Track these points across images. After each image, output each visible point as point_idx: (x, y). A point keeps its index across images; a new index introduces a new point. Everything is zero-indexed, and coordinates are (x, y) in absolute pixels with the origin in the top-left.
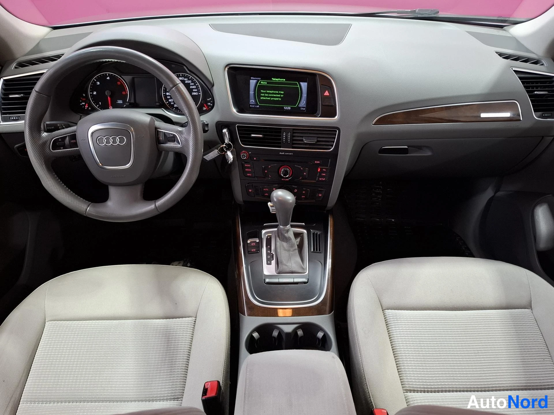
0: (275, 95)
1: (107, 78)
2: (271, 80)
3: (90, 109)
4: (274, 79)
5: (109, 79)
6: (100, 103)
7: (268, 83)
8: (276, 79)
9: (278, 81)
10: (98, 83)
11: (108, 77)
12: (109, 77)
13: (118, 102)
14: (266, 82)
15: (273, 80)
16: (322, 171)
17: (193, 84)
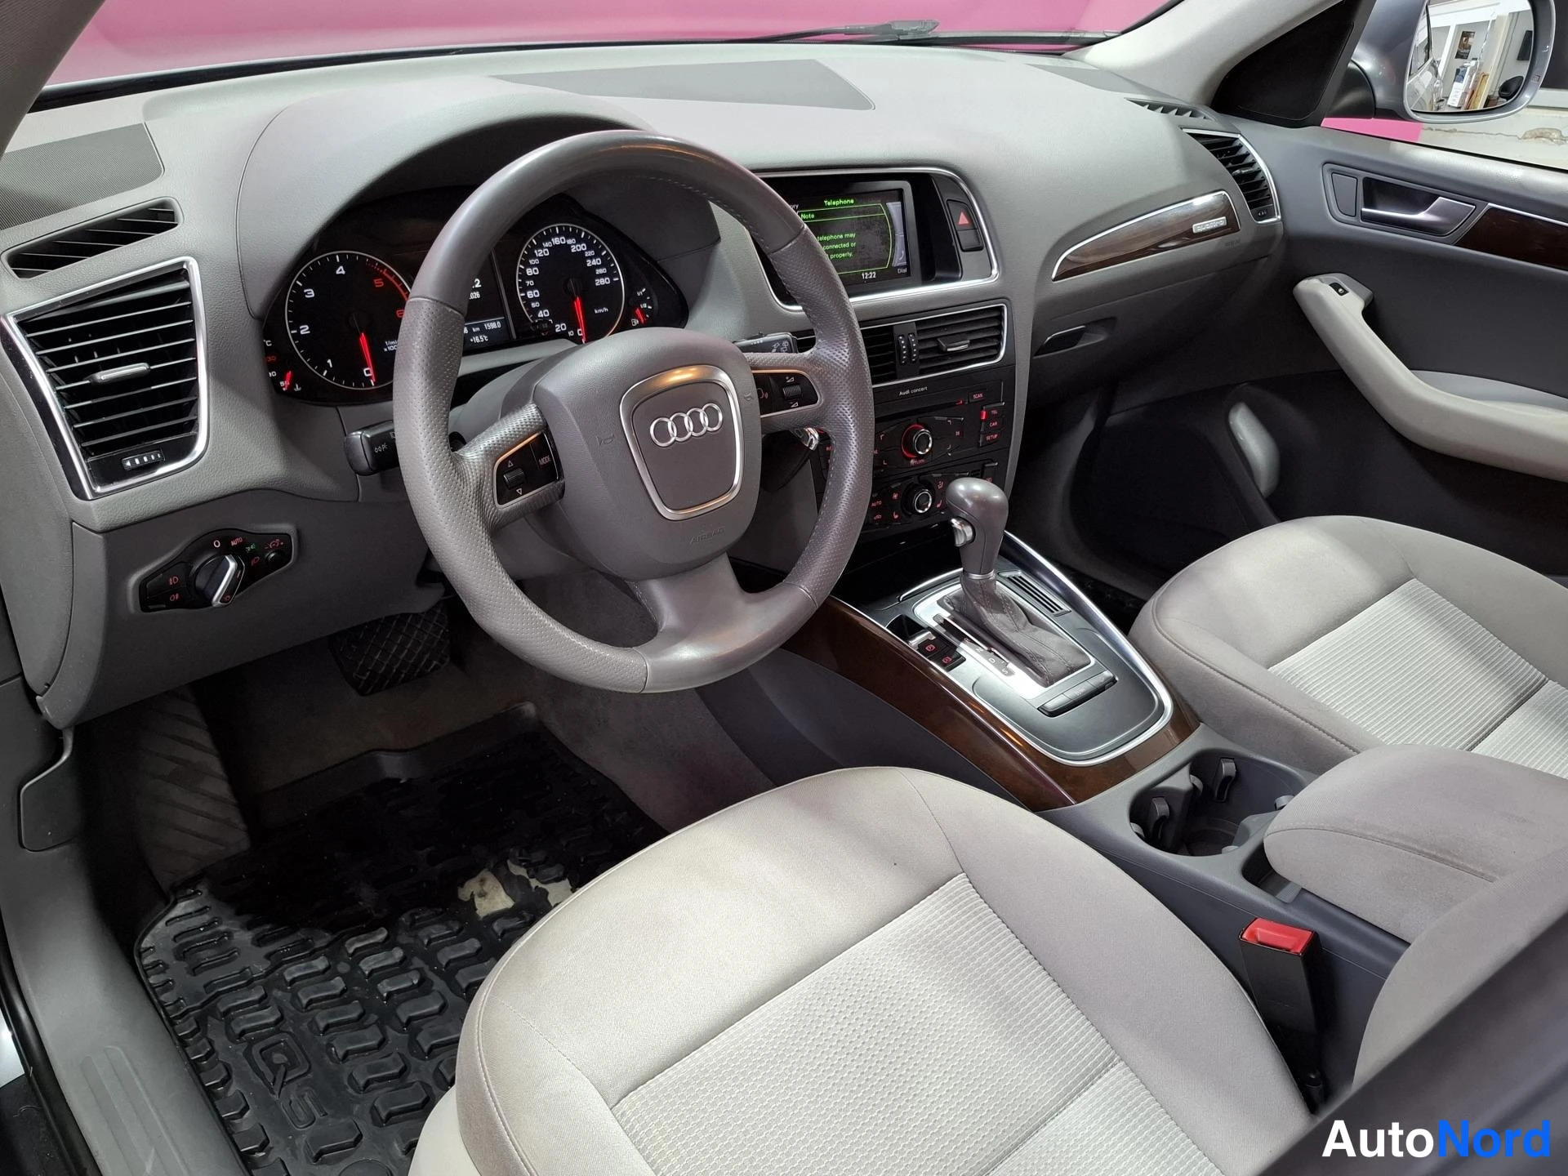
0: (836, 246)
1: (338, 272)
2: (824, 205)
3: (297, 388)
4: (829, 204)
5: (343, 272)
6: (329, 361)
7: (818, 215)
8: (834, 203)
9: (838, 206)
10: (311, 293)
11: (338, 265)
12: (341, 267)
13: (386, 347)
14: (811, 213)
15: (828, 206)
16: (990, 418)
17: (591, 253)
